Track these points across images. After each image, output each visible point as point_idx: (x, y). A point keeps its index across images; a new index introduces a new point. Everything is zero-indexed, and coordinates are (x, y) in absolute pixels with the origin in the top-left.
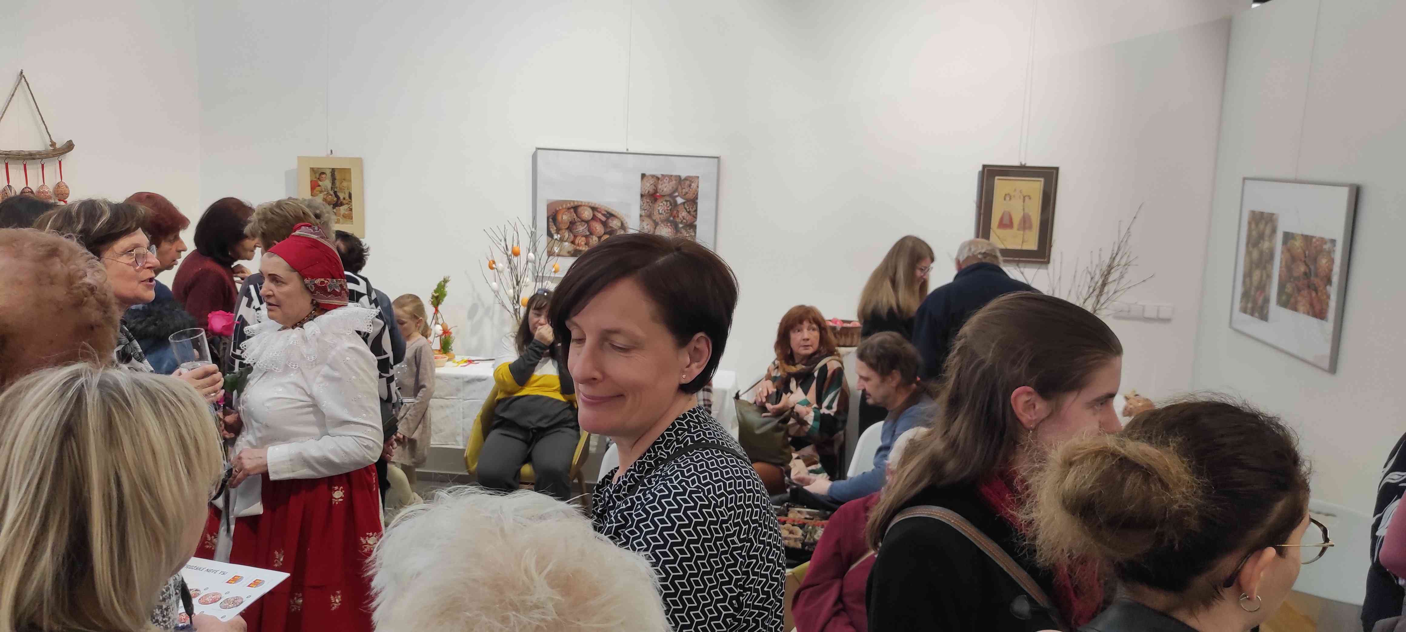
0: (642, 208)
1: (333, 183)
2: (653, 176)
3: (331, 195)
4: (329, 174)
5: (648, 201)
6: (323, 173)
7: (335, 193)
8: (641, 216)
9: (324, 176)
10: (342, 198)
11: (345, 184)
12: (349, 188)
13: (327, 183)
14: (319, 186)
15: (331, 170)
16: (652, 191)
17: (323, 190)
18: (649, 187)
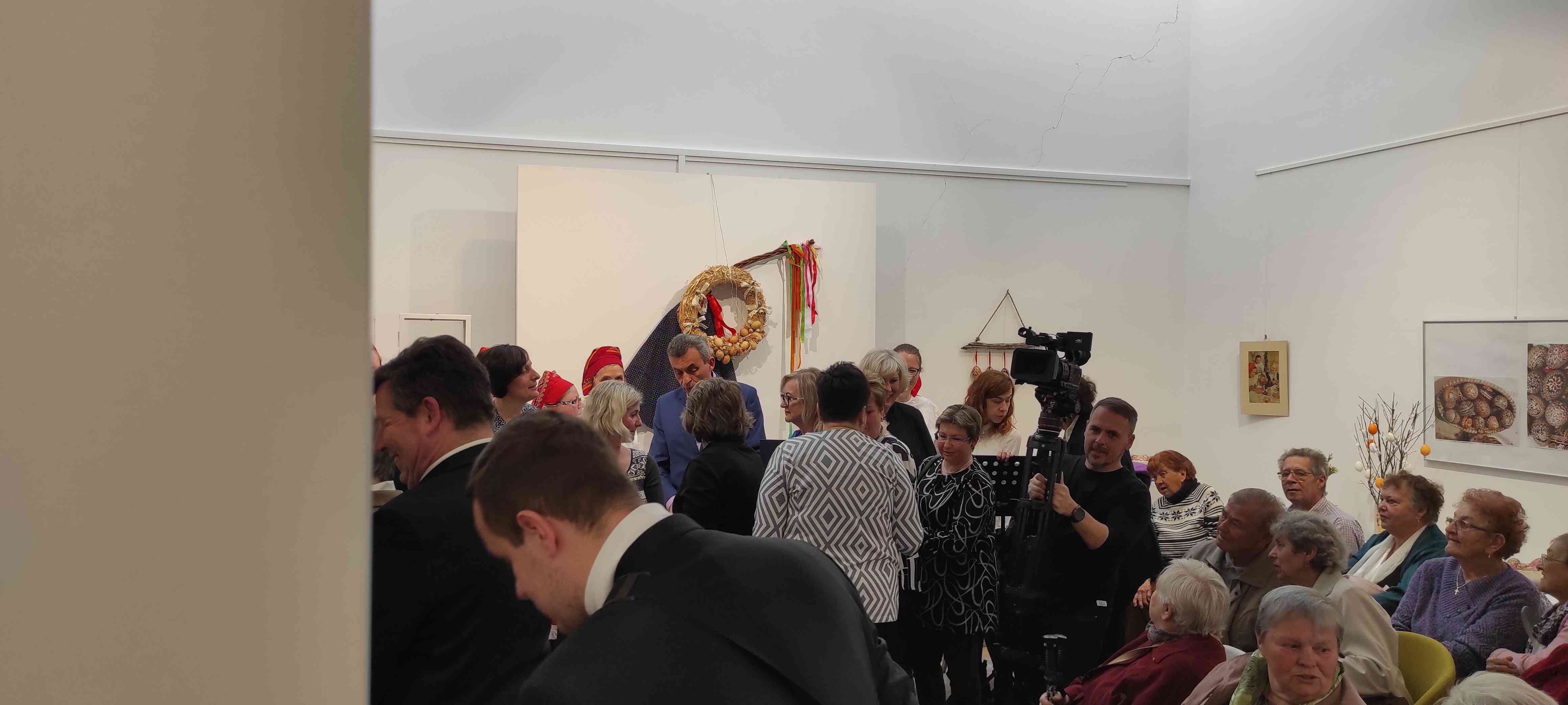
0: (1530, 385)
1: (1266, 365)
2: (1540, 347)
3: (1264, 376)
4: (1263, 357)
5: (1536, 376)
6: (1259, 356)
7: (1267, 374)
8: (1529, 394)
9: (1259, 359)
10: (1272, 379)
11: (1274, 366)
12: (1277, 369)
13: (1261, 365)
14: (1256, 368)
15: (1264, 353)
16: (1540, 364)
17: (1258, 372)
18: (1536, 359)
